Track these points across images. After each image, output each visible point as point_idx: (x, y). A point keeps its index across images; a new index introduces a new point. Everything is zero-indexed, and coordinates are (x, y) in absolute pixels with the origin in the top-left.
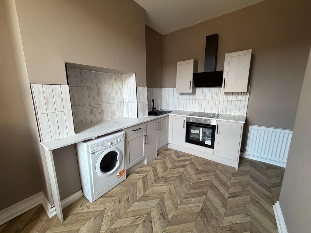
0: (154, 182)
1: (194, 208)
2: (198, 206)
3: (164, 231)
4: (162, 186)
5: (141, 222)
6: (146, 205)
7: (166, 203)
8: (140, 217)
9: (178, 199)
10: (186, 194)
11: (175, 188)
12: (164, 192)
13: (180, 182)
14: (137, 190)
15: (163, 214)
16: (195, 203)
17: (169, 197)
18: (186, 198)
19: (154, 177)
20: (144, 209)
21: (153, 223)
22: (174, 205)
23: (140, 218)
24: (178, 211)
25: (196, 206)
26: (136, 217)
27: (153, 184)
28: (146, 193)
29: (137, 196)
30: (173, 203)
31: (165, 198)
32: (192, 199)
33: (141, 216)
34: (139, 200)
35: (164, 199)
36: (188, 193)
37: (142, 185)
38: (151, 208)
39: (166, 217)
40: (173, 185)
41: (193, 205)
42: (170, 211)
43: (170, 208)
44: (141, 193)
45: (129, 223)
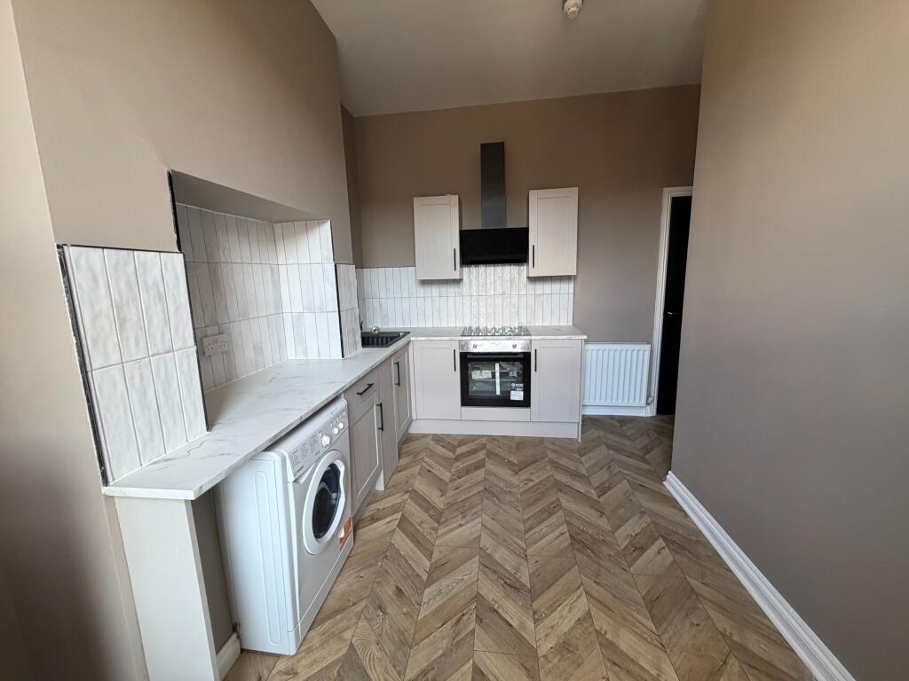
0: (436, 525)
1: (557, 541)
2: (562, 534)
3: (534, 613)
4: (461, 525)
5: (473, 625)
6: (457, 583)
7: (497, 557)
8: (463, 615)
9: (516, 539)
10: (525, 522)
11: (492, 518)
12: (475, 536)
13: (494, 502)
14: (407, 561)
15: (508, 582)
16: (552, 531)
17: (495, 543)
18: (530, 529)
19: (427, 512)
20: (457, 594)
21: (500, 611)
22: (515, 553)
23: (465, 618)
24: (532, 561)
25: (558, 537)
26: (454, 620)
27: (436, 530)
28: (436, 556)
29: (418, 575)
30: (512, 550)
31: (487, 549)
32: (543, 526)
33: (465, 612)
34: (430, 582)
35: (488, 551)
36: (526, 517)
37: (412, 545)
38: (473, 583)
39: (517, 585)
40: (486, 514)
41: (552, 536)
42: (517, 570)
43: (514, 563)
44: (423, 565)
45: (445, 641)
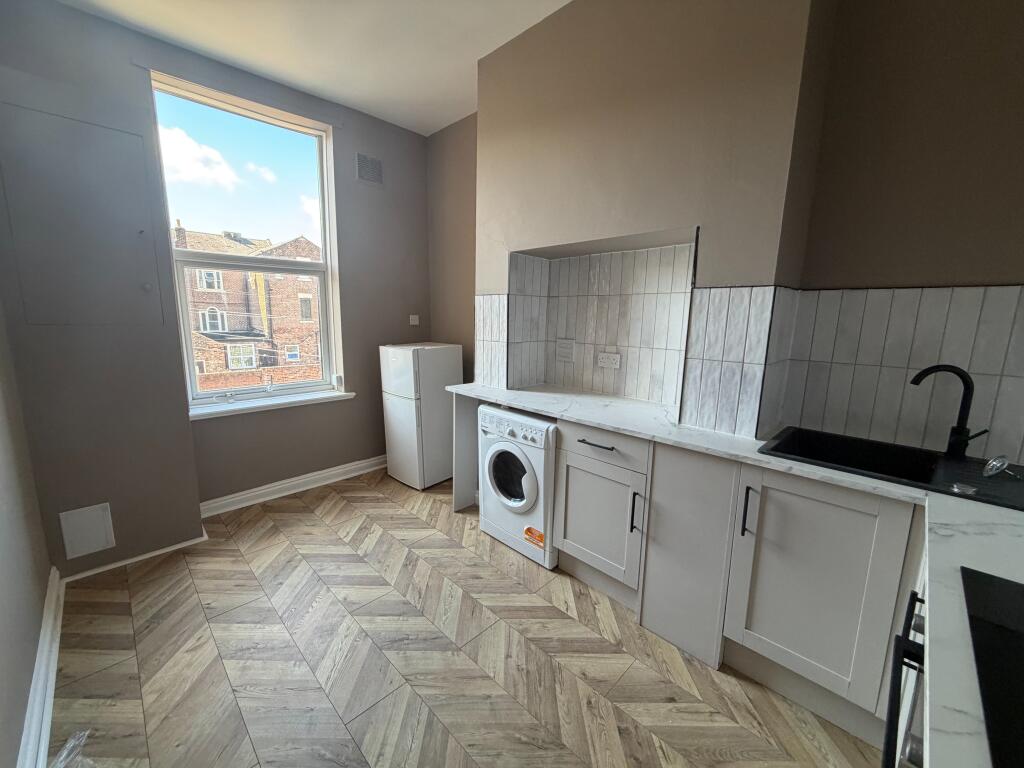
0: (530, 635)
1: (381, 735)
2: (381, 754)
3: (367, 635)
4: (508, 656)
5: (408, 597)
6: (446, 609)
7: (437, 655)
9: (437, 692)
10: (446, 731)
11: (489, 697)
12: (481, 654)
13: (519, 730)
14: (501, 593)
15: (406, 642)
16: (397, 747)
17: (453, 667)
18: (430, 724)
19: (558, 640)
21: (396, 618)
22: (422, 674)
24: (398, 677)
25: (383, 745)
27: (522, 632)
28: (489, 613)
29: (480, 593)
30: (427, 674)
31: (453, 654)
32: (417, 745)
34: (466, 595)
35: (450, 653)
36: (452, 743)
37: (518, 604)
38: (434, 619)
39: (396, 645)
40: (501, 696)
41: (393, 739)
42: (406, 658)
43: (414, 662)
44: (485, 600)
